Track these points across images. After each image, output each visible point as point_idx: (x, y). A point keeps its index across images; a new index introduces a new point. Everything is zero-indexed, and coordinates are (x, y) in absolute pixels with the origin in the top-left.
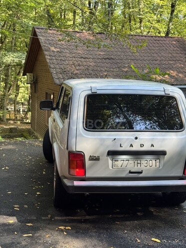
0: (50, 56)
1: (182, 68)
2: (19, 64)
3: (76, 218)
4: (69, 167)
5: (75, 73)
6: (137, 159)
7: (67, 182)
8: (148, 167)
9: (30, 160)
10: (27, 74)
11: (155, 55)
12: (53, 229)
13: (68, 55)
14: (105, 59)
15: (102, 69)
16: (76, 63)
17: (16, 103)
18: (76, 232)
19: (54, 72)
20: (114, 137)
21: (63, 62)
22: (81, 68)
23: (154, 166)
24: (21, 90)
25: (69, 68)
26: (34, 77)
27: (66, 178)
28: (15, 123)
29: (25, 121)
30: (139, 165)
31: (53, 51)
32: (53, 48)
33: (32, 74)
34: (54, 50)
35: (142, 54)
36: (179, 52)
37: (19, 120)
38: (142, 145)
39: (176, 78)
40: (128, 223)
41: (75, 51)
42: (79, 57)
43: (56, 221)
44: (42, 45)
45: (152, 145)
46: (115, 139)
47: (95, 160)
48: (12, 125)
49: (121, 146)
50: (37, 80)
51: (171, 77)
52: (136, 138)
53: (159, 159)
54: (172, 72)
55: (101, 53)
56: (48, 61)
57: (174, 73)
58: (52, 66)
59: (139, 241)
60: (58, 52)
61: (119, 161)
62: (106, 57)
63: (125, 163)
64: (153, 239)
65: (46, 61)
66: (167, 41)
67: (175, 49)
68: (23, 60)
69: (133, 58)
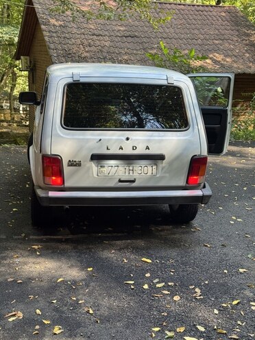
0: (49, 31)
1: (232, 50)
2: (11, 44)
3: (55, 237)
4: (44, 175)
5: (83, 56)
6: (129, 164)
7: (40, 193)
8: (143, 174)
9: (13, 171)
10: (22, 57)
11: (196, 31)
12: (25, 249)
13: (75, 31)
14: (126, 37)
15: (121, 50)
16: (86, 42)
17: (12, 99)
18: (53, 252)
19: (55, 55)
20: (99, 138)
21: (67, 41)
22: (92, 49)
23: (150, 173)
24: (20, 80)
25: (75, 49)
26: (30, 62)
27: (40, 188)
28: (10, 125)
29: (24, 123)
30: (131, 172)
31: (54, 25)
32: (53, 21)
33: (28, 58)
34: (56, 23)
35: (177, 31)
36: (229, 28)
37: (16, 122)
38: (134, 148)
39: (222, 64)
40: (118, 242)
41: (85, 26)
42: (90, 33)
43: (30, 240)
44: (38, 17)
45: (147, 148)
46: (100, 140)
47: (75, 165)
48: (6, 128)
49: (108, 149)
50: (34, 66)
51: (216, 62)
52: (128, 139)
53: (156, 164)
54: (217, 55)
55: (122, 29)
56: (46, 38)
57: (219, 57)
58: (52, 46)
59: (126, 261)
60: (60, 26)
61: (106, 167)
62: (128, 34)
63: (113, 170)
64: (143, 259)
65: (44, 40)
66: (215, 12)
67: (224, 23)
68: (15, 36)
69: (165, 35)
